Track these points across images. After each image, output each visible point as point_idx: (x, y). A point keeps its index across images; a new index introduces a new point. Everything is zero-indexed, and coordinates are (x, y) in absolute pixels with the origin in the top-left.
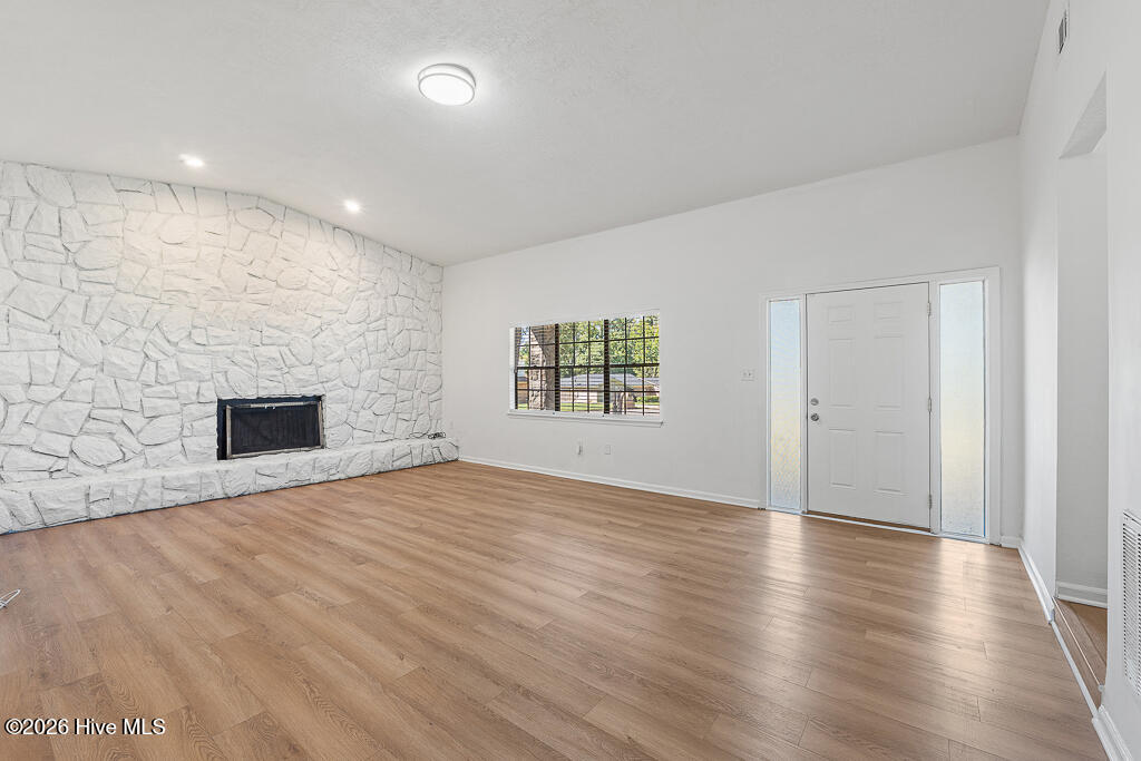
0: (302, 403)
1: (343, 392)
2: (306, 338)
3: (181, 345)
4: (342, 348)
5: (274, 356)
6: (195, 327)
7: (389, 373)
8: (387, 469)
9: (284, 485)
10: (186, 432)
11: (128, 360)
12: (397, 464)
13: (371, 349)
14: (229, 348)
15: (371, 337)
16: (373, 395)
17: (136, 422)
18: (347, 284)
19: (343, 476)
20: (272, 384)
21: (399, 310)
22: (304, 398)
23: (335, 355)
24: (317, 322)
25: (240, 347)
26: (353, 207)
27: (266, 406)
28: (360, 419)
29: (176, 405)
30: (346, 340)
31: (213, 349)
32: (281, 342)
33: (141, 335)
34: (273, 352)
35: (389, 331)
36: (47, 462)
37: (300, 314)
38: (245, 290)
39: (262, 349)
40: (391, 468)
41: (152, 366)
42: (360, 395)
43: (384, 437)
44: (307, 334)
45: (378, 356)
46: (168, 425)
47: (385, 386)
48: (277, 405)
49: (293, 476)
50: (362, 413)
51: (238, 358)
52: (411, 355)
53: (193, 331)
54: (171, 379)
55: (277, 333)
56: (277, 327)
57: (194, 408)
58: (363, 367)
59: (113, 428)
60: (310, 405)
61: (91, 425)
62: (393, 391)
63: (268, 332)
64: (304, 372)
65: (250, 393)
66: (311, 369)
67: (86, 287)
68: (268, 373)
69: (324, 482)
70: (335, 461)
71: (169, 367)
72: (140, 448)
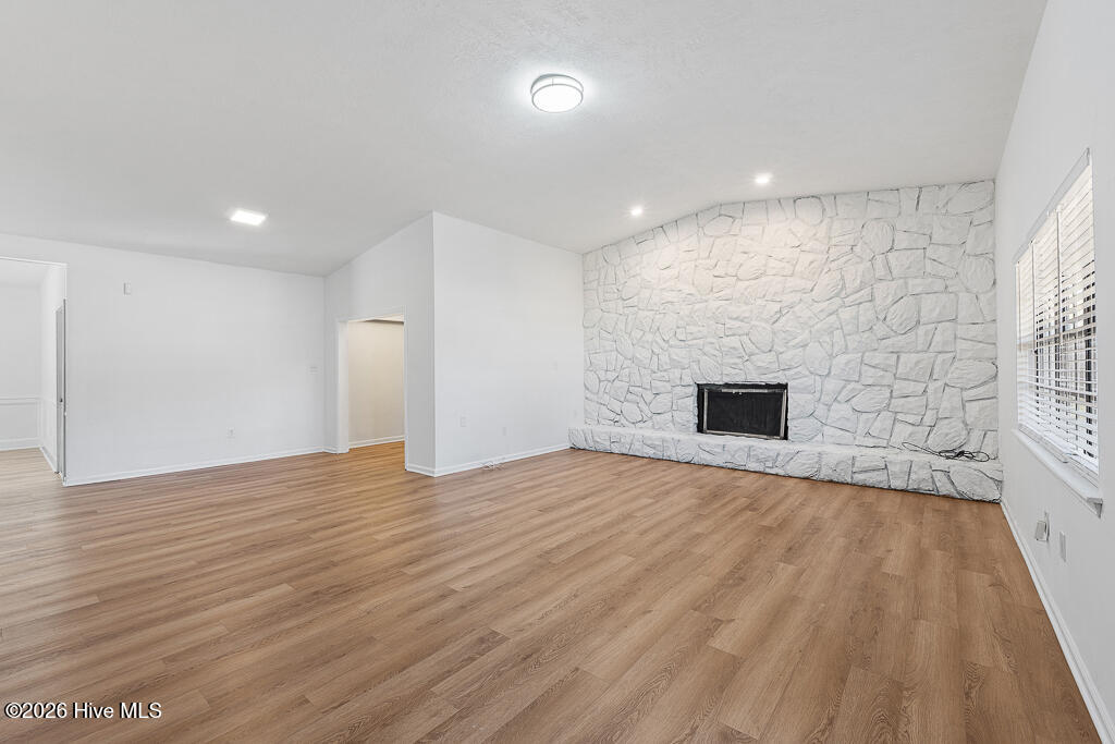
0: (766, 391)
1: (809, 381)
2: (764, 325)
3: (671, 343)
4: (807, 331)
5: (736, 345)
6: (678, 327)
7: (878, 358)
8: (841, 480)
9: (722, 465)
10: (674, 407)
11: (643, 354)
12: (859, 478)
13: (847, 329)
14: (701, 342)
15: (846, 314)
16: (852, 385)
17: (648, 396)
18: (811, 257)
19: (781, 472)
20: (734, 372)
21: (895, 272)
22: (768, 386)
23: (797, 341)
24: (776, 307)
25: (709, 340)
26: (763, 180)
27: (734, 391)
28: (831, 414)
29: (668, 386)
30: (811, 323)
31: (690, 343)
32: (742, 332)
33: (649, 337)
34: (734, 342)
35: (878, 301)
36: (612, 416)
37: (759, 302)
38: (712, 290)
39: (725, 340)
40: (849, 480)
41: (656, 359)
42: (832, 385)
43: (870, 442)
44: (766, 321)
45: (857, 337)
46: (664, 400)
47: (870, 375)
48: (744, 391)
49: (729, 458)
50: (835, 406)
51: (707, 349)
52: (921, 330)
53: (678, 331)
54: (665, 367)
55: (737, 324)
56: (736, 319)
57: (679, 388)
58: (836, 349)
59: (638, 399)
60: (775, 393)
61: (629, 396)
62: (885, 382)
63: (730, 324)
64: (763, 360)
65: (717, 380)
66: (771, 357)
67: (627, 311)
68: (732, 361)
69: (760, 472)
70: (771, 454)
71: (664, 358)
72: (650, 415)
